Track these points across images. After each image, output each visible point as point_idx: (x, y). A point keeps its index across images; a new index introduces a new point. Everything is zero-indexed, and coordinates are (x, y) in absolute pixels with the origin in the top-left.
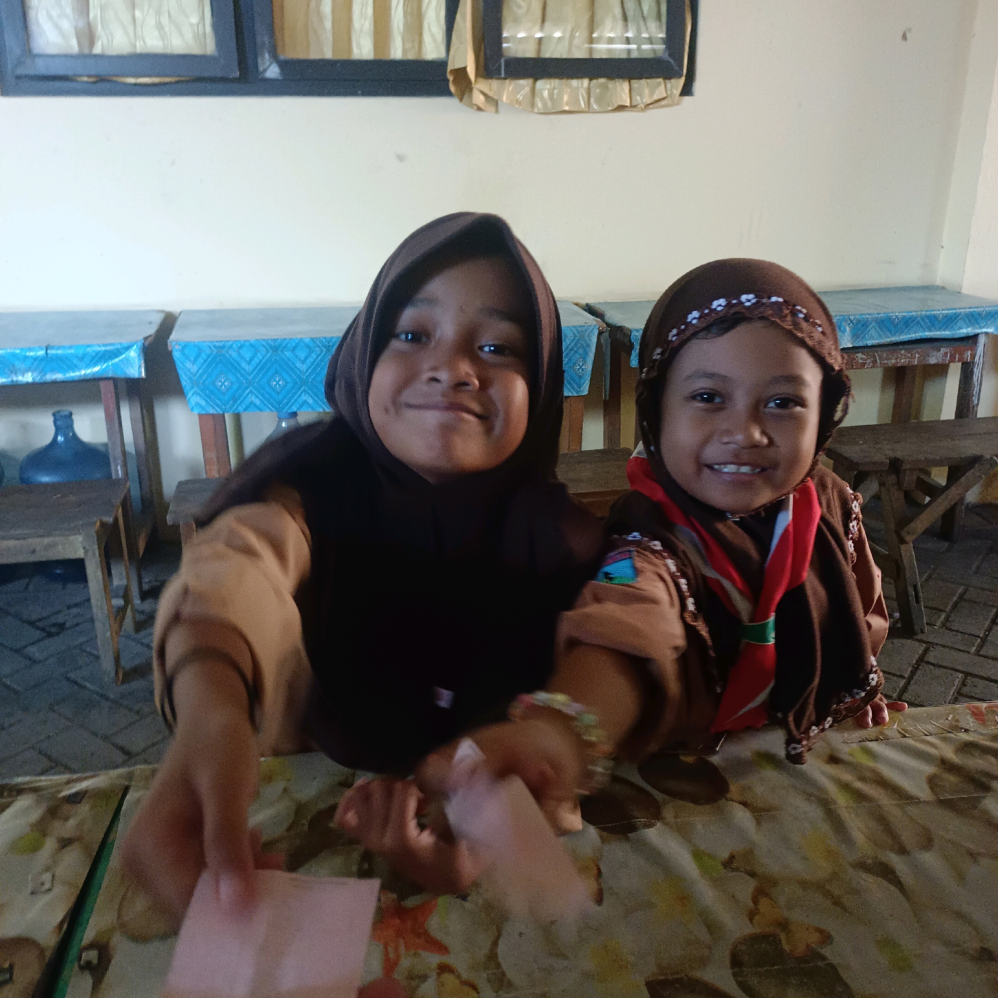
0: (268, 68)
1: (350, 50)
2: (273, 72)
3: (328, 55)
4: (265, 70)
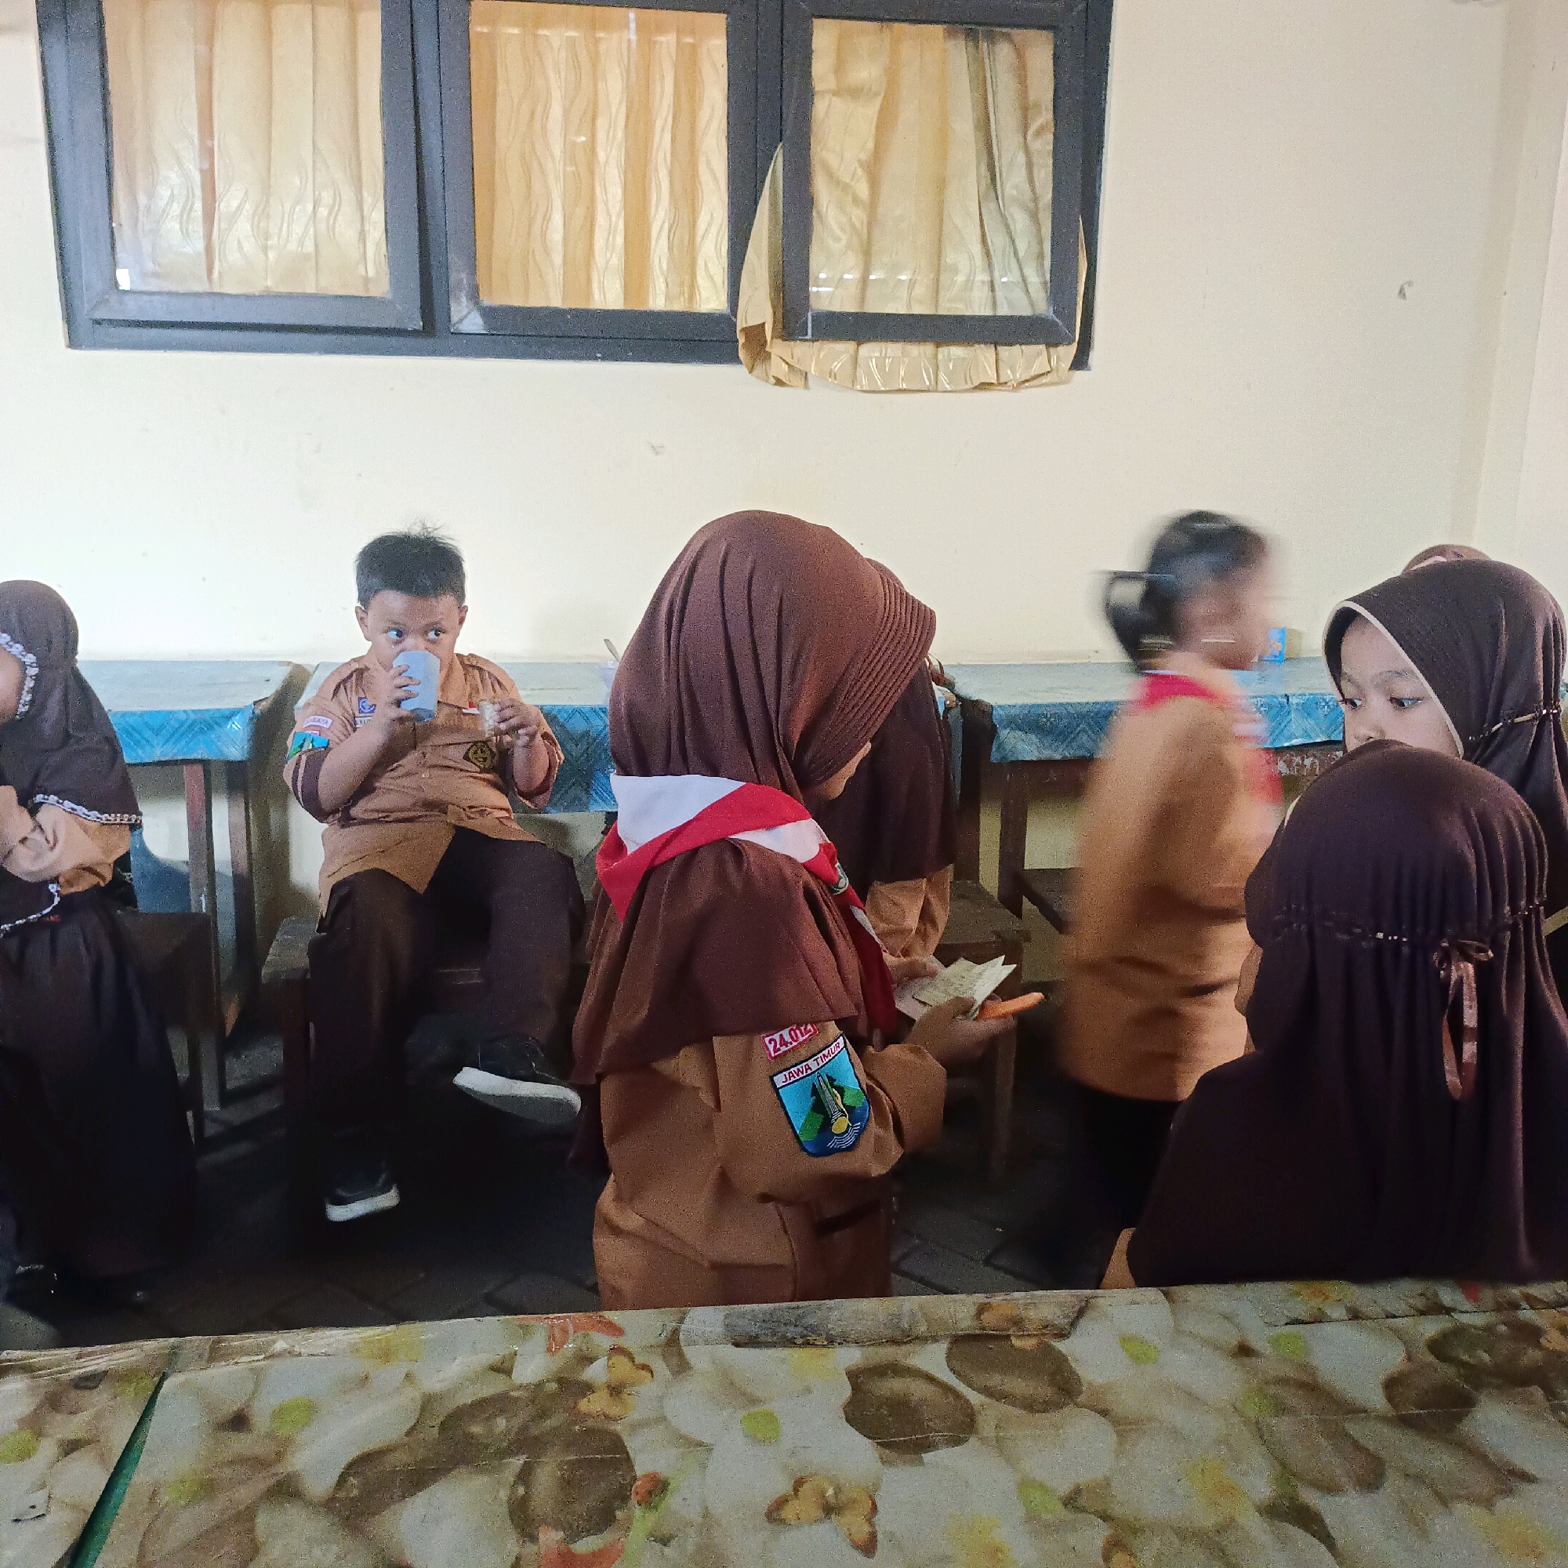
0: (465, 317)
1: (589, 294)
2: (473, 323)
3: (556, 301)
4: (461, 321)
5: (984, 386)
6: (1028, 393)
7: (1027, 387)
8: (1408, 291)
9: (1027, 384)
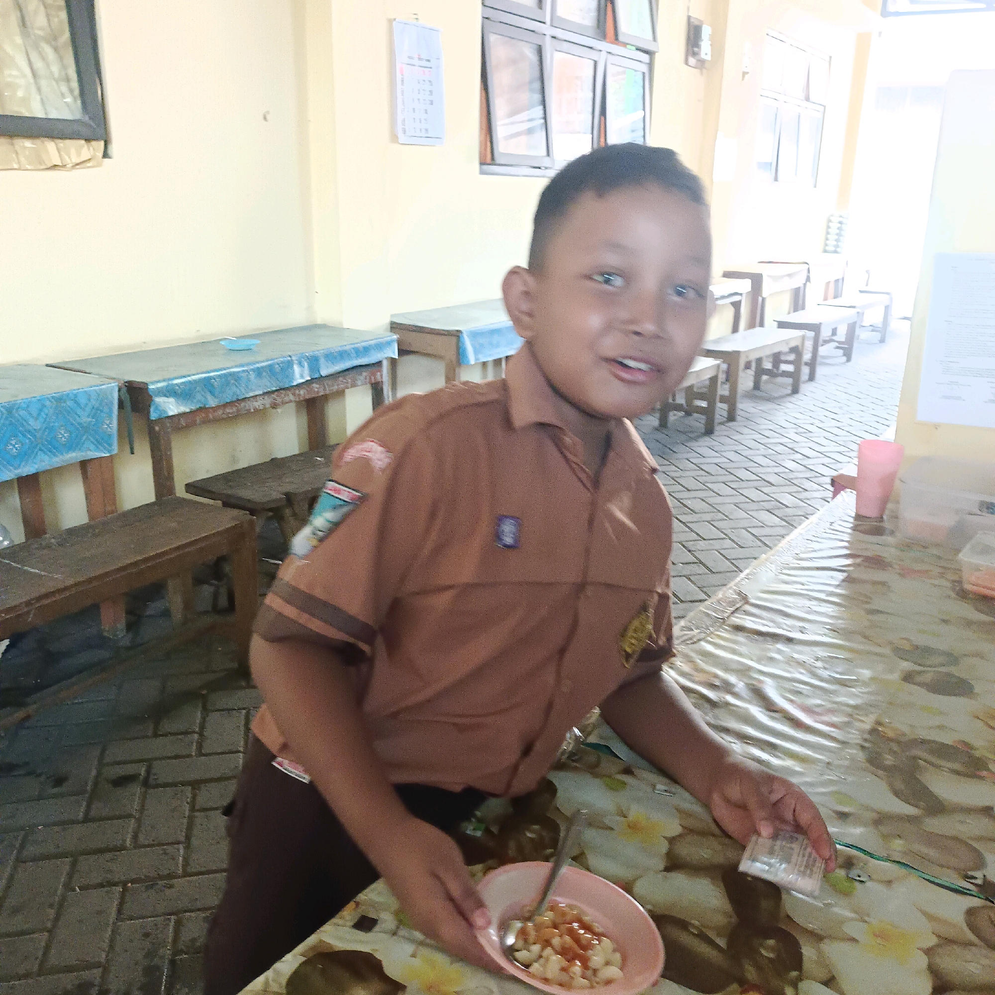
5: (55, 167)
6: (79, 172)
7: (77, 169)
8: (268, 117)
9: (78, 167)
